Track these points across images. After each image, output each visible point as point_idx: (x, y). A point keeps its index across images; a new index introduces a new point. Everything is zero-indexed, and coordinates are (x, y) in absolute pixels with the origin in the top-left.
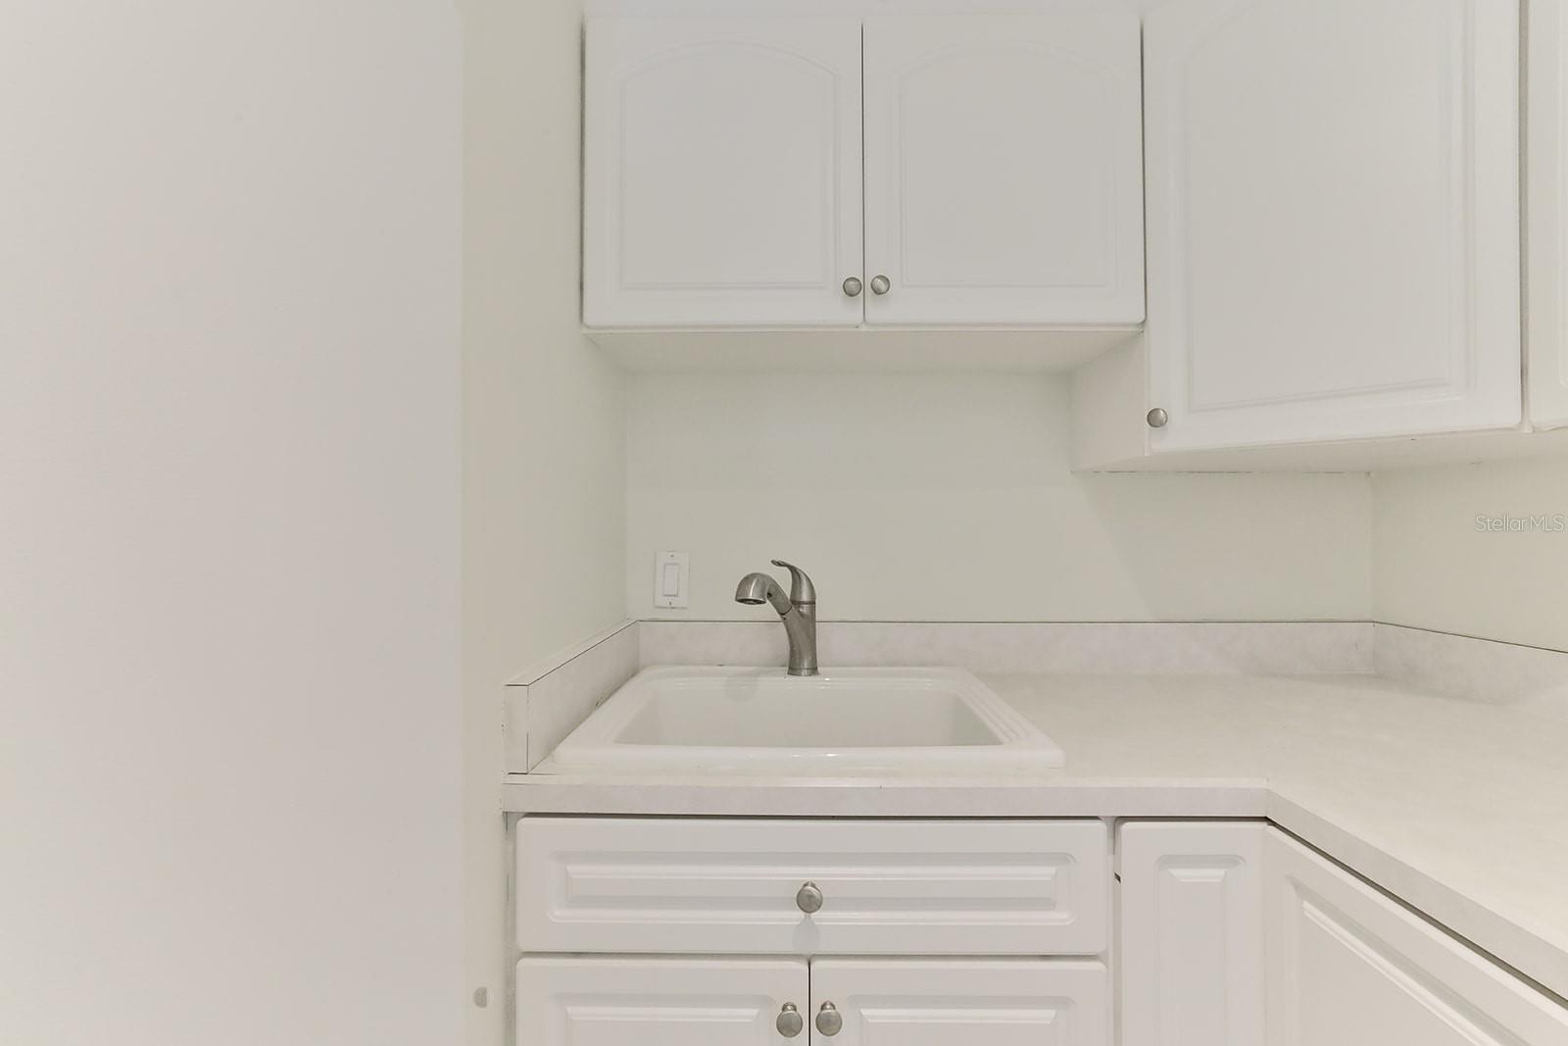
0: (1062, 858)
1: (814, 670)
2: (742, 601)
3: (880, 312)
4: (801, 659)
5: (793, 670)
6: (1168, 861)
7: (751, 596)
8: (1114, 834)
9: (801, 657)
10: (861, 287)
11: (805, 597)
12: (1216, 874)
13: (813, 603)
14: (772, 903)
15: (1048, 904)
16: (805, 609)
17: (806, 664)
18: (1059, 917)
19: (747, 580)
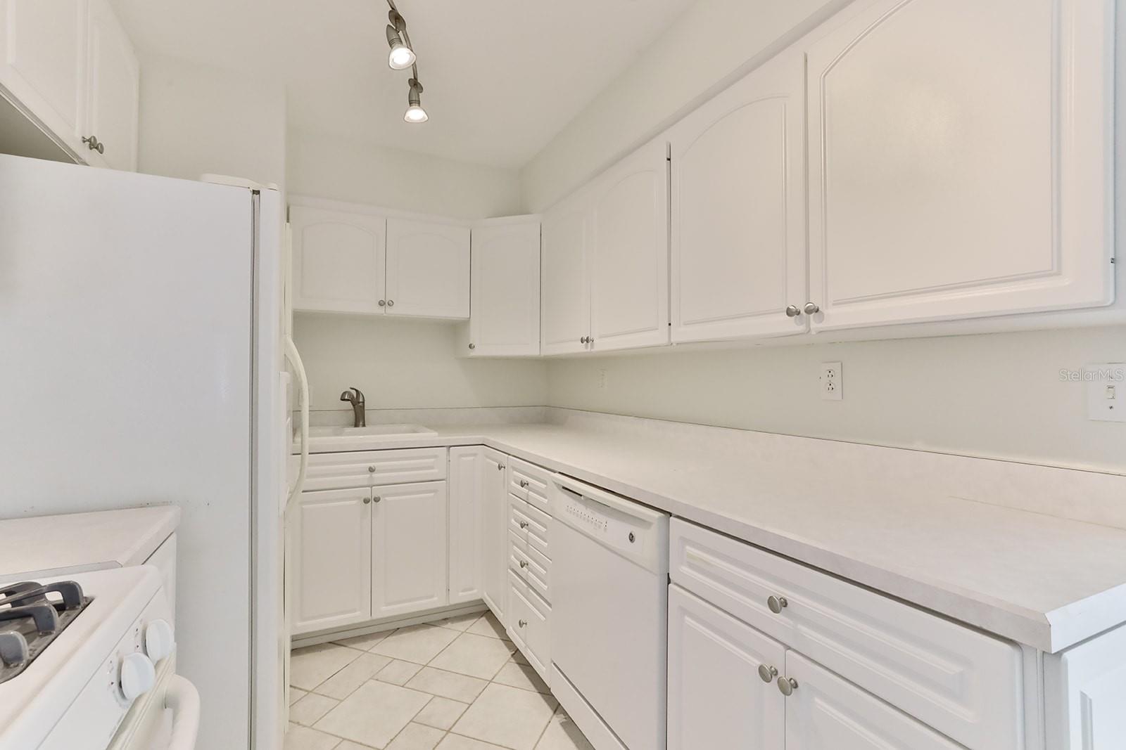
0: (435, 457)
1: (364, 425)
2: (342, 400)
3: (391, 311)
4: (359, 422)
5: (356, 425)
6: (461, 456)
7: (346, 398)
8: (449, 451)
9: (359, 419)
10: (385, 303)
11: (361, 400)
12: (472, 458)
13: (363, 402)
14: (363, 473)
15: (432, 468)
16: (361, 404)
17: (361, 423)
18: (435, 471)
19: (345, 393)
